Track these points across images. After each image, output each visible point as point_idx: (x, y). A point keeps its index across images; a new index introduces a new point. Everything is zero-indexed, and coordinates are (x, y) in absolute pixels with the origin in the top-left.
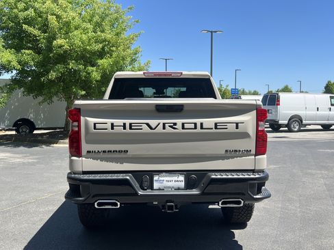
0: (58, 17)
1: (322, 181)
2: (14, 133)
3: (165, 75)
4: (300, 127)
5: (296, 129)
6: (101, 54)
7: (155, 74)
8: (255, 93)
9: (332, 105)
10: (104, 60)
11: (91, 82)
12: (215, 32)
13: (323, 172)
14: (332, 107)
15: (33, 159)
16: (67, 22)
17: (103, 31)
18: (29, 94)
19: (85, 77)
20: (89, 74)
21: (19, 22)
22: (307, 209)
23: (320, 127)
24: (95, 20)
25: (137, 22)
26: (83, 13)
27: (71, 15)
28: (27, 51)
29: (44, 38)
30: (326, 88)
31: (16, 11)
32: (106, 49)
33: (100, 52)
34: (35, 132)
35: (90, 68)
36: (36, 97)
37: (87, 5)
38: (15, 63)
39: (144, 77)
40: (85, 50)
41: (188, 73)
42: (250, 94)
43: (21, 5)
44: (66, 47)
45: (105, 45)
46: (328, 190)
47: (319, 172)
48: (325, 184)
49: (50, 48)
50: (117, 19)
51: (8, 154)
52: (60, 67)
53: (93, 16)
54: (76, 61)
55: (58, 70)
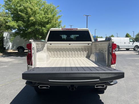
0: (31, 9)
1: (131, 71)
2: (17, 51)
3: (70, 30)
4: (118, 50)
5: (117, 50)
6: (48, 23)
7: (67, 29)
8: (101, 37)
9: (130, 41)
10: (48, 25)
11: (44, 33)
12: (88, 16)
13: (130, 67)
14: (130, 42)
15: (22, 61)
16: (35, 11)
17: (48, 14)
18: (22, 37)
19: (42, 31)
20: (43, 30)
21: (18, 11)
22: (128, 84)
23: (125, 49)
24: (45, 10)
25: (61, 11)
26: (41, 8)
27: (36, 8)
28: (20, 22)
29: (26, 17)
30: (126, 36)
31: (16, 7)
32: (49, 21)
33: (47, 22)
34: (25, 51)
35: (43, 28)
36: (24, 38)
37: (42, 5)
38: (16, 26)
39: (62, 30)
40: (41, 21)
41: (79, 29)
42: (100, 37)
43: (18, 5)
44: (34, 20)
45: (49, 20)
46: (134, 75)
47: (129, 67)
48: (132, 72)
49: (28, 21)
50: (53, 10)
51: (13, 60)
52: (33, 28)
53: (44, 9)
54: (38, 25)
55: (32, 29)
